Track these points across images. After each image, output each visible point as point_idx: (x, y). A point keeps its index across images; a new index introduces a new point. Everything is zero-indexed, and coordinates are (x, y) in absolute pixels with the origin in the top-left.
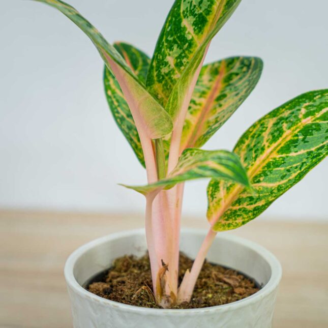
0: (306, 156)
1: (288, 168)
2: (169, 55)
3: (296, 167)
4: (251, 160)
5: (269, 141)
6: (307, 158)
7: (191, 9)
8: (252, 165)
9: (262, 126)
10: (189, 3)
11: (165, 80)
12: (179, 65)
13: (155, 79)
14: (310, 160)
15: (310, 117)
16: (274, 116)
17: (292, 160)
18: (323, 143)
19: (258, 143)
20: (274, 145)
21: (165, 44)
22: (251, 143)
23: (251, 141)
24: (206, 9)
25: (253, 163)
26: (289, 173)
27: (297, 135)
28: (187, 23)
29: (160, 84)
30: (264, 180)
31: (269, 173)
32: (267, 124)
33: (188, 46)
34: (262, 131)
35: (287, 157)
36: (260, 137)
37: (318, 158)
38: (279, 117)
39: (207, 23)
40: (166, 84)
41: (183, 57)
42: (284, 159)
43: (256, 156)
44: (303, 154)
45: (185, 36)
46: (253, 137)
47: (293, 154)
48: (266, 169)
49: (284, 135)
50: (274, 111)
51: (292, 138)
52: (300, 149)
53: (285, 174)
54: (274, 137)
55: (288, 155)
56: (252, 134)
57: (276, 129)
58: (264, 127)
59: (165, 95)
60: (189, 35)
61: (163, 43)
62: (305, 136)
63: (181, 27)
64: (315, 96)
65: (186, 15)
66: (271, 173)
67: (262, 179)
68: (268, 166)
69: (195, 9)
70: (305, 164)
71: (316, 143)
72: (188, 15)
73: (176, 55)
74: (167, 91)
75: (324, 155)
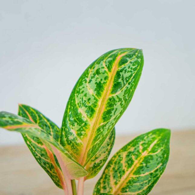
0: (150, 176)
1: (141, 183)
2: (73, 129)
3: (146, 183)
4: (118, 178)
5: (127, 167)
6: (151, 177)
7: (83, 102)
8: (119, 181)
9: (120, 157)
10: (81, 99)
11: (72, 143)
12: (80, 135)
13: (66, 142)
14: (153, 179)
15: (146, 151)
16: (125, 150)
17: (142, 179)
18: (156, 167)
19: (120, 167)
20: (130, 170)
21: (69, 122)
22: (115, 167)
23: (115, 166)
24: (93, 104)
25: (120, 180)
26: (142, 187)
27: (142, 164)
28: (82, 111)
29: (69, 146)
30: (129, 190)
31: (131, 187)
32: (122, 156)
33: (84, 125)
34: (120, 160)
35: (139, 177)
36: (120, 164)
37: (157, 177)
38: (128, 151)
39: (95, 112)
40: (73, 146)
41: (82, 131)
42: (138, 178)
43: (121, 176)
44: (148, 175)
45: (82, 119)
46: (115, 163)
47: (142, 175)
48: (129, 184)
49: (135, 163)
50: (124, 147)
51: (140, 165)
52: (145, 172)
53: (140, 187)
54: (128, 164)
55: (140, 176)
56: (114, 161)
57: (128, 159)
58: (121, 158)
59: (73, 152)
60: (85, 118)
61: (67, 121)
62: (147, 164)
63: (78, 113)
64: (144, 137)
65: (80, 106)
66: (132, 187)
67: (127, 190)
68: (130, 182)
69: (86, 103)
70: (150, 181)
71: (153, 168)
72: (81, 106)
73: (77, 129)
74: (74, 149)
75: (159, 175)
